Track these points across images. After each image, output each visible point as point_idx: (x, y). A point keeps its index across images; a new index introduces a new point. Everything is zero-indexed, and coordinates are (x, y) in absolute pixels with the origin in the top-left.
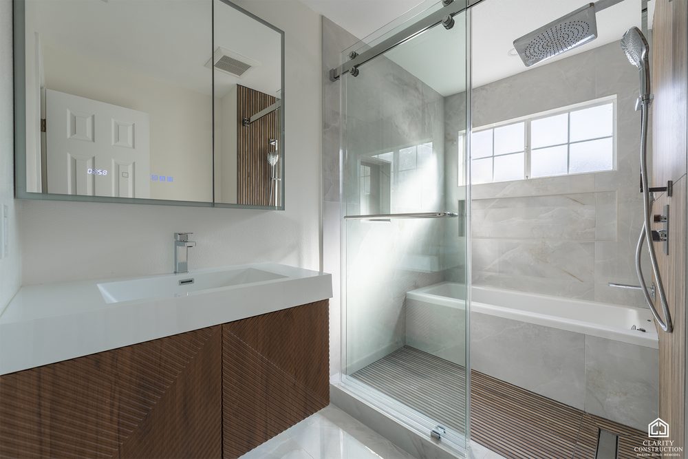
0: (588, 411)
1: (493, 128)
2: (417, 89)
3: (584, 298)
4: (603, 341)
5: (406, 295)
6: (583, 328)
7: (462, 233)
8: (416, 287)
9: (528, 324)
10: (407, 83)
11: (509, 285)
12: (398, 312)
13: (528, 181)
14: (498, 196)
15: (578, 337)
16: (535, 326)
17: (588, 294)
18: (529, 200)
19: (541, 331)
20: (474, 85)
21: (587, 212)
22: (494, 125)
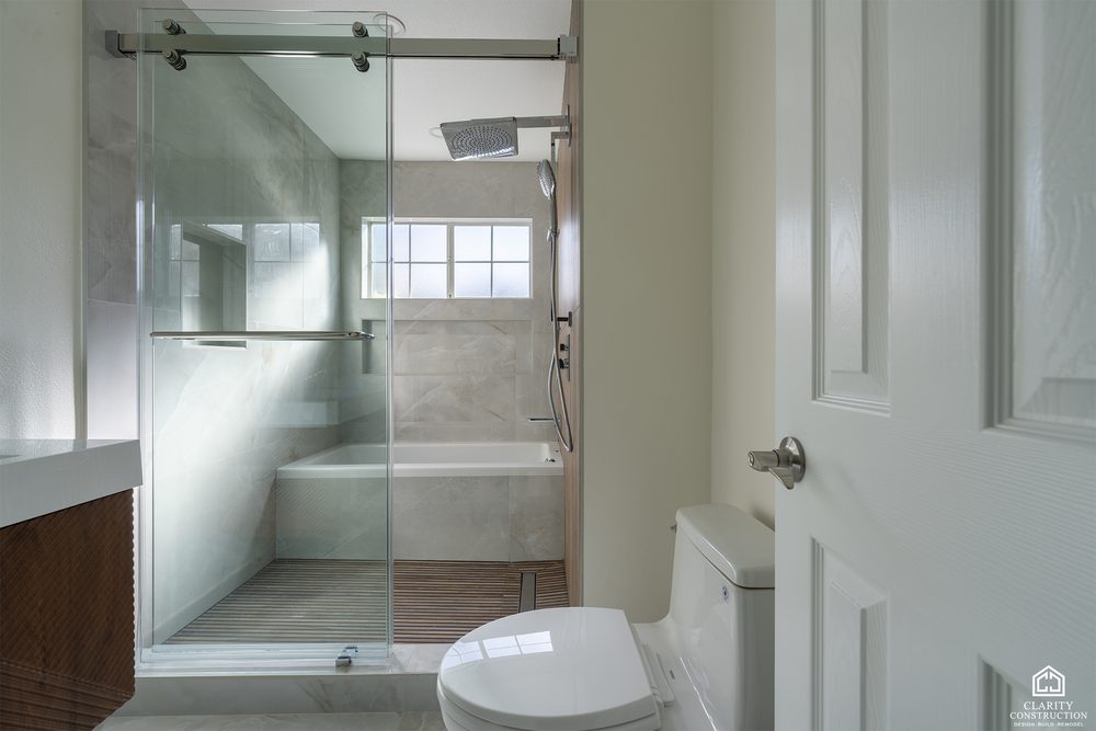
0: (512, 561)
1: (410, 224)
2: (294, 131)
3: (506, 440)
4: (523, 479)
5: (276, 473)
6: (507, 469)
7: (367, 369)
8: (295, 457)
9: (455, 478)
10: (276, 115)
11: (430, 437)
12: (262, 503)
13: (451, 301)
14: (416, 317)
15: (501, 481)
16: (462, 479)
17: (510, 436)
18: (451, 325)
19: (467, 482)
20: (396, 157)
21: (508, 342)
22: (411, 219)
